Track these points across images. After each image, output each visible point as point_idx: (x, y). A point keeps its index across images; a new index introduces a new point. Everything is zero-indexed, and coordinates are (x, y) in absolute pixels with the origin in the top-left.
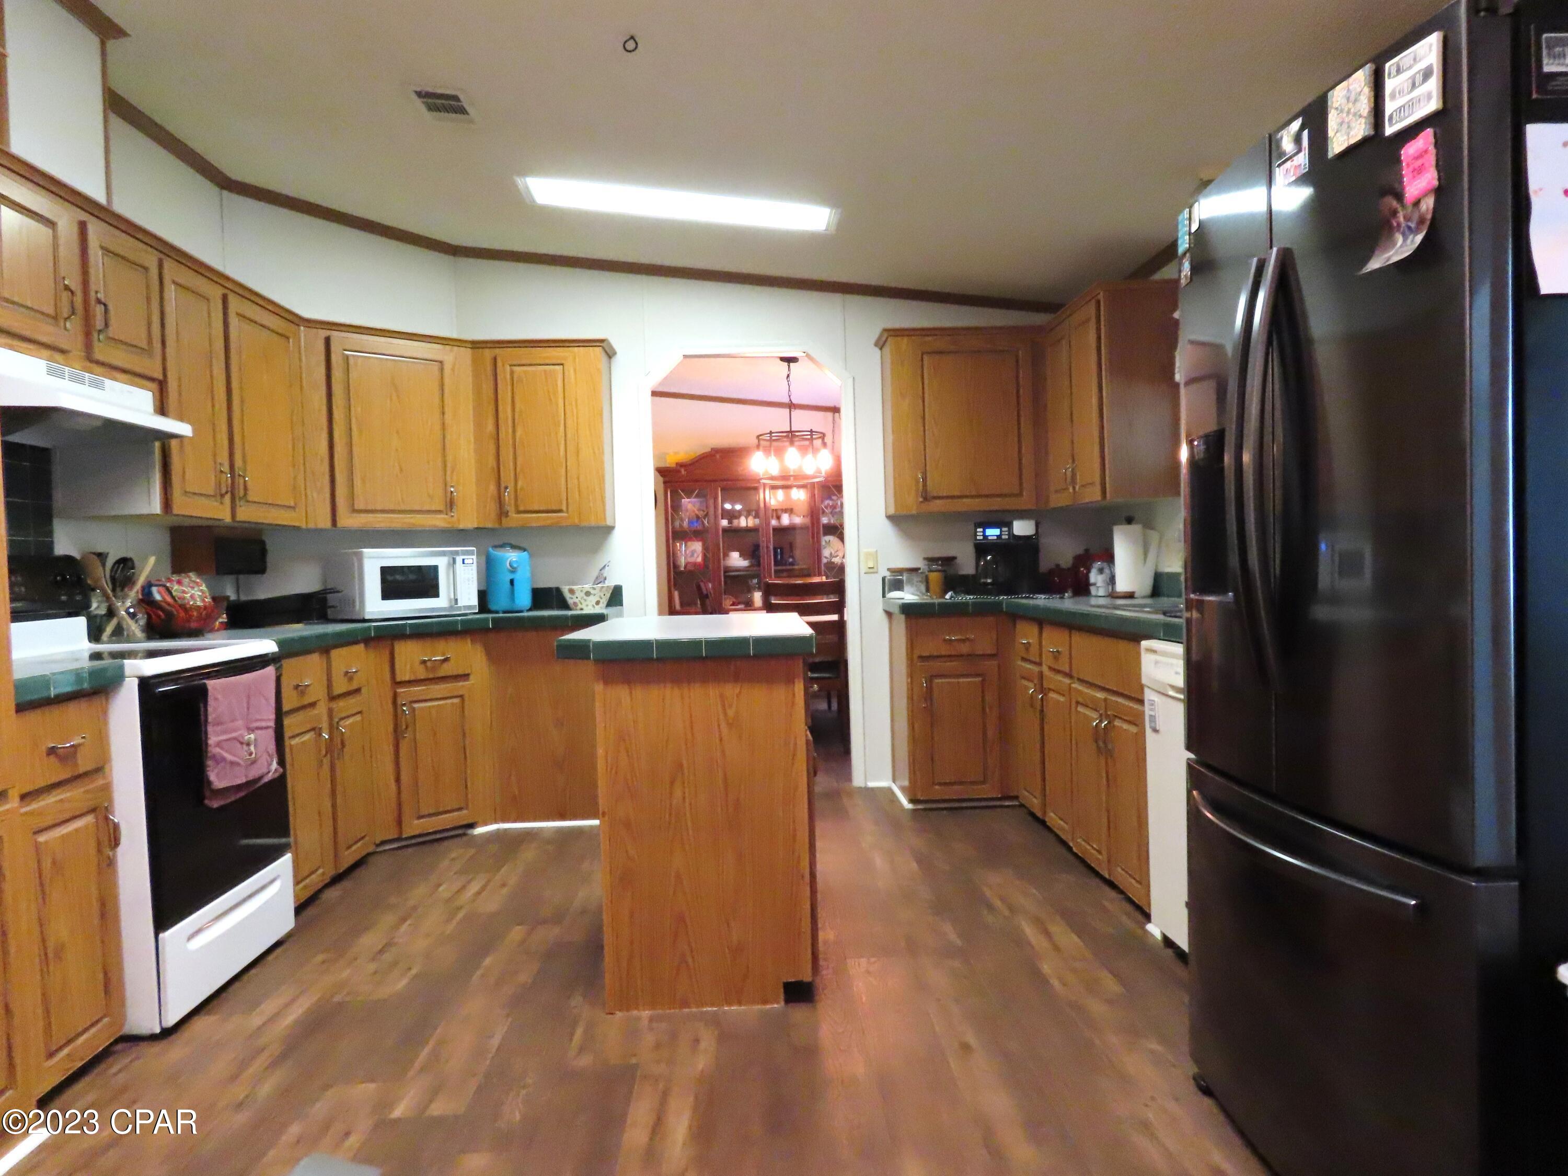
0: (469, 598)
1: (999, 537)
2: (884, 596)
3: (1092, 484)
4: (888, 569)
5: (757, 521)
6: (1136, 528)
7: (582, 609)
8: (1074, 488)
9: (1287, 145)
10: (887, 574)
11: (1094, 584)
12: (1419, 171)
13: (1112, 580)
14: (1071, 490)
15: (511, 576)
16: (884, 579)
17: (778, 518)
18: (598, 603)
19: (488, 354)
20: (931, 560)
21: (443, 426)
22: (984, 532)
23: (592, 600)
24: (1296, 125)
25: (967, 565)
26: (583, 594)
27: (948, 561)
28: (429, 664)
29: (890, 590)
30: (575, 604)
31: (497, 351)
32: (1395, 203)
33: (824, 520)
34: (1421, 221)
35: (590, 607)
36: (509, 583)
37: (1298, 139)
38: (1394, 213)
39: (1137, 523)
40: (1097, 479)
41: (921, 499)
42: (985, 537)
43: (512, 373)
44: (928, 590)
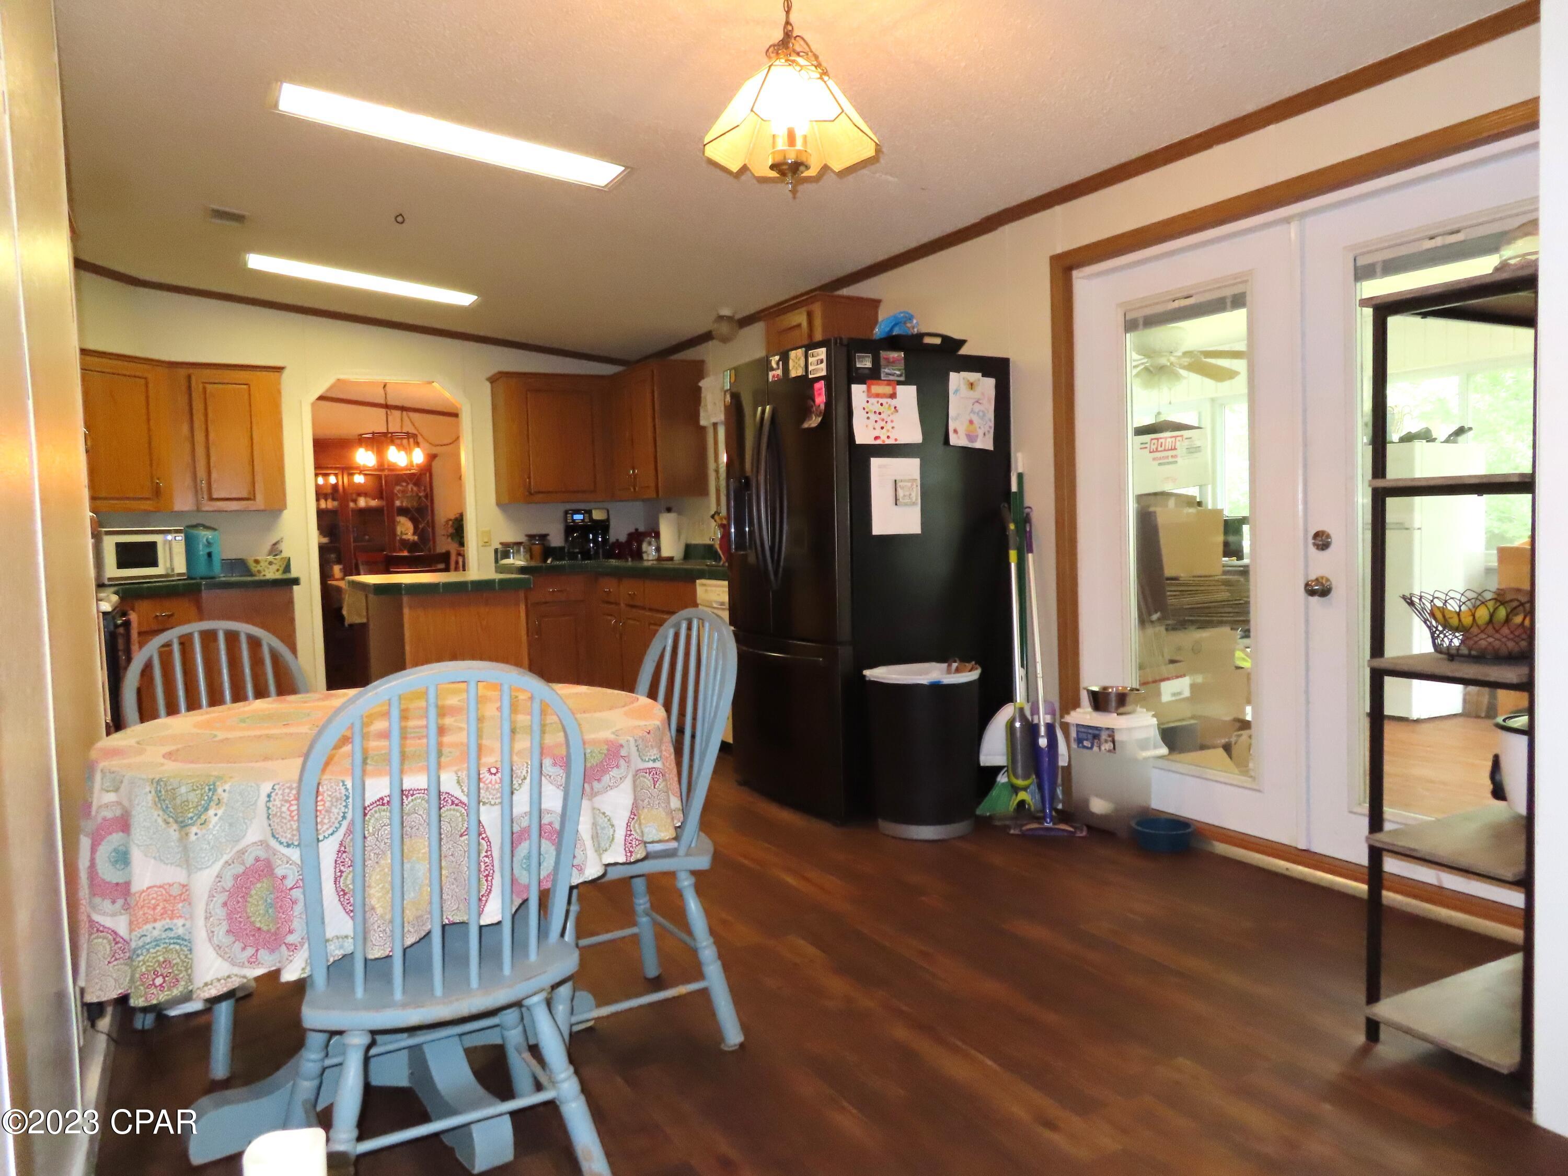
0: (180, 566)
1: (583, 520)
2: (496, 561)
3: (648, 487)
4: (501, 544)
5: (336, 503)
6: (672, 516)
7: (264, 575)
8: (635, 489)
9: (774, 365)
10: (499, 546)
11: (646, 552)
12: (820, 394)
13: (658, 549)
14: (632, 490)
15: (208, 550)
16: (496, 551)
17: (355, 501)
18: (278, 570)
19: (183, 372)
20: (531, 537)
21: (149, 430)
22: (572, 517)
23: (274, 567)
24: (777, 358)
25: (557, 539)
26: (267, 564)
27: (543, 537)
28: (160, 618)
29: (502, 558)
30: (259, 572)
31: (191, 371)
32: (812, 403)
33: (398, 503)
34: (821, 413)
35: (271, 574)
36: (206, 557)
37: (778, 364)
38: (812, 407)
39: (674, 512)
40: (652, 485)
41: (527, 493)
42: (573, 521)
43: (205, 389)
44: (531, 558)
